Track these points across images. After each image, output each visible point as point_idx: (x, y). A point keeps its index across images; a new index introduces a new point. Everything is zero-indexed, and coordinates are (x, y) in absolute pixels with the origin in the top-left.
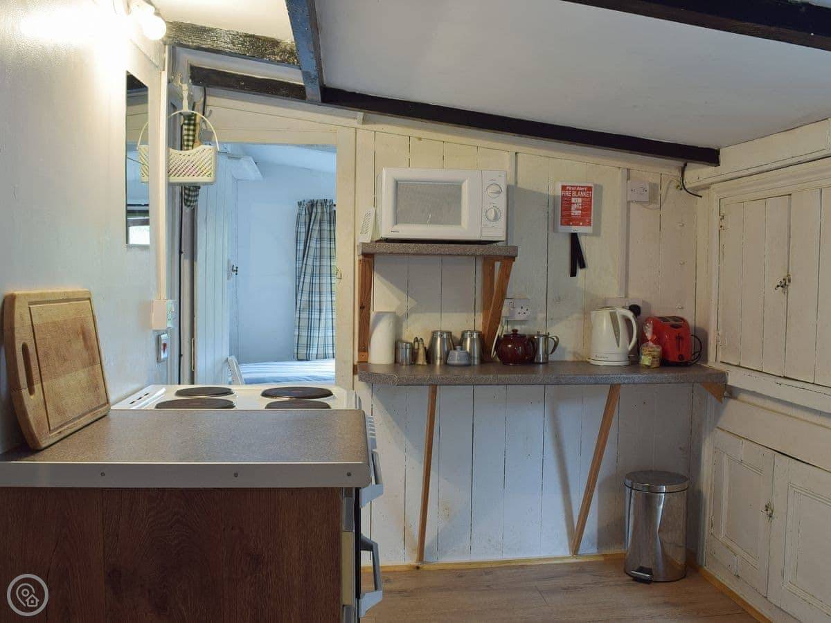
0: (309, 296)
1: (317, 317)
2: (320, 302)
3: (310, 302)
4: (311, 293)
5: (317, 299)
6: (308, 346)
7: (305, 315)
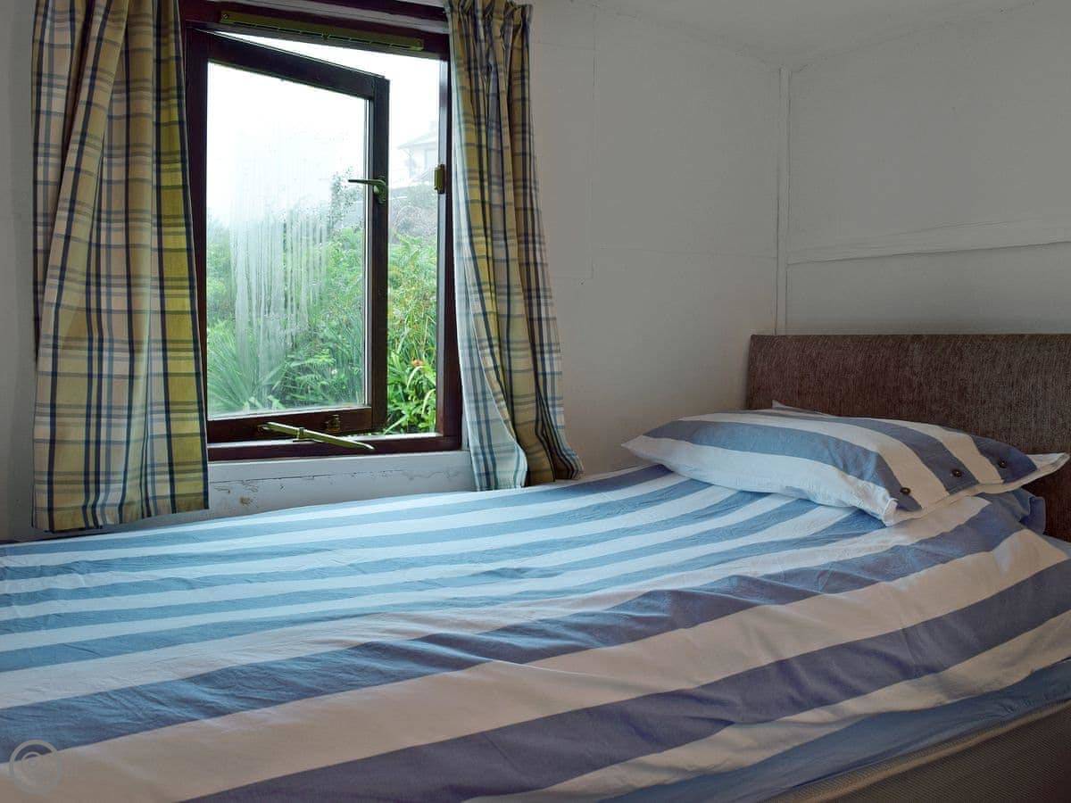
0: (88, 293)
1: (121, 367)
2: (130, 312)
3: (92, 313)
4: (94, 280)
5: (119, 303)
6: (92, 478)
7: (74, 363)
